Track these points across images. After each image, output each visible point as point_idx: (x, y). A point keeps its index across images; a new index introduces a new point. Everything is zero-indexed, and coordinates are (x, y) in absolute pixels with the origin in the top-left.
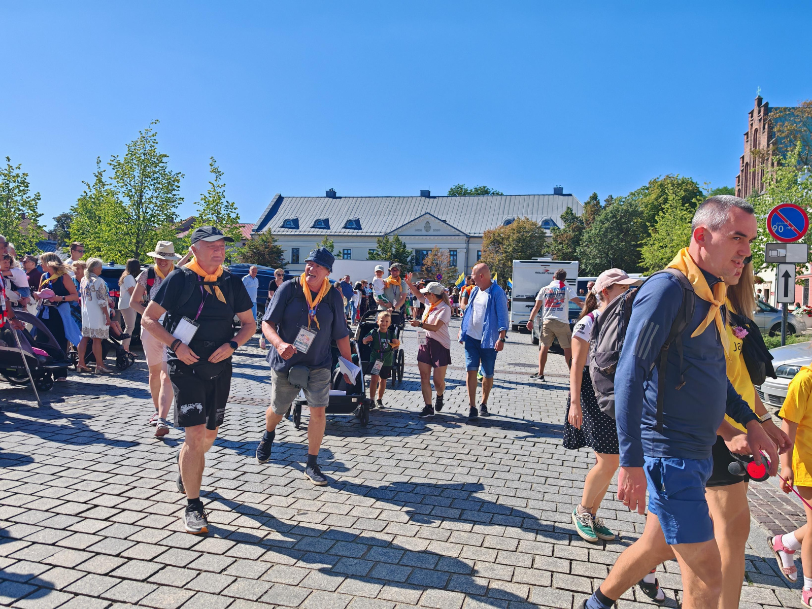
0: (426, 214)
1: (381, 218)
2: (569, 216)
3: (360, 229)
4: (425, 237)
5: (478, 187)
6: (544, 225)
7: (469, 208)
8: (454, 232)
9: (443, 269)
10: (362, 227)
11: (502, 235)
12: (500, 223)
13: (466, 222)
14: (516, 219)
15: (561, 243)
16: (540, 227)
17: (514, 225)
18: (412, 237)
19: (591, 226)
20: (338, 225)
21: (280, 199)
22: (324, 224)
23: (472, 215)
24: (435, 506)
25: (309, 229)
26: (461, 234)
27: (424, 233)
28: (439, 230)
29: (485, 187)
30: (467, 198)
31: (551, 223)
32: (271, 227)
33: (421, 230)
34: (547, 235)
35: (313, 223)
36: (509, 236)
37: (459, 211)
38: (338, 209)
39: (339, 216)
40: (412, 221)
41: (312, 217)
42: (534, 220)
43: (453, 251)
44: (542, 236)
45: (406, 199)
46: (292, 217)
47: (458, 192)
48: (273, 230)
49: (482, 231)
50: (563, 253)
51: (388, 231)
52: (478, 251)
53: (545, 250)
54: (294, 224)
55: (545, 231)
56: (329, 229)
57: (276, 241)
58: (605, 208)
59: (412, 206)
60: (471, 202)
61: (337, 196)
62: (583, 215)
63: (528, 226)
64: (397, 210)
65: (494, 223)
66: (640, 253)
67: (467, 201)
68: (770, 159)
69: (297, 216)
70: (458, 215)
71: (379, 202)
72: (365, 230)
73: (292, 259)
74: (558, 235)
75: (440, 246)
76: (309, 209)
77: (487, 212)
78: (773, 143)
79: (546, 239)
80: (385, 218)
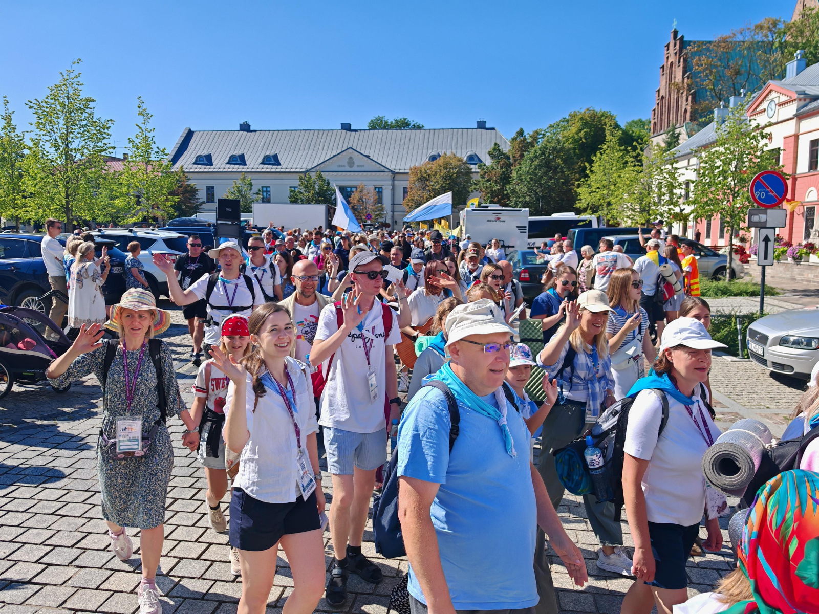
0: (347, 149)
1: (301, 153)
2: (496, 153)
3: (280, 164)
4: (348, 174)
5: (398, 119)
7: (393, 142)
8: (378, 167)
9: (370, 207)
10: (281, 162)
11: (428, 171)
12: (425, 159)
13: (390, 157)
14: (441, 154)
15: (488, 181)
16: (465, 163)
17: (440, 161)
18: (336, 174)
19: (520, 164)
20: (254, 161)
21: (190, 134)
22: (239, 160)
23: (396, 150)
25: (223, 166)
26: (386, 170)
27: (348, 169)
28: (363, 166)
29: (406, 119)
30: (389, 131)
31: (476, 159)
32: (182, 164)
33: (344, 166)
34: (473, 170)
35: (228, 159)
36: (436, 174)
37: (383, 145)
38: (254, 143)
39: (255, 151)
40: (334, 156)
41: (226, 153)
42: (458, 155)
43: (379, 188)
44: (469, 172)
45: (326, 132)
46: (205, 153)
47: (378, 125)
48: (185, 167)
49: (408, 167)
50: (492, 190)
51: (309, 167)
52: (404, 188)
53: (473, 187)
54: (207, 160)
55: (472, 166)
56: (245, 164)
57: (189, 179)
59: (333, 140)
60: (394, 137)
61: (252, 129)
62: (509, 151)
63: (454, 162)
64: (318, 144)
65: (419, 158)
66: (577, 194)
67: (389, 135)
68: (685, 93)
69: (210, 151)
70: (382, 150)
71: (297, 136)
72: (284, 166)
73: (207, 198)
74: (486, 172)
75: (365, 183)
76: (222, 144)
77: (411, 147)
78: (688, 77)
79: (473, 176)
80: (305, 152)
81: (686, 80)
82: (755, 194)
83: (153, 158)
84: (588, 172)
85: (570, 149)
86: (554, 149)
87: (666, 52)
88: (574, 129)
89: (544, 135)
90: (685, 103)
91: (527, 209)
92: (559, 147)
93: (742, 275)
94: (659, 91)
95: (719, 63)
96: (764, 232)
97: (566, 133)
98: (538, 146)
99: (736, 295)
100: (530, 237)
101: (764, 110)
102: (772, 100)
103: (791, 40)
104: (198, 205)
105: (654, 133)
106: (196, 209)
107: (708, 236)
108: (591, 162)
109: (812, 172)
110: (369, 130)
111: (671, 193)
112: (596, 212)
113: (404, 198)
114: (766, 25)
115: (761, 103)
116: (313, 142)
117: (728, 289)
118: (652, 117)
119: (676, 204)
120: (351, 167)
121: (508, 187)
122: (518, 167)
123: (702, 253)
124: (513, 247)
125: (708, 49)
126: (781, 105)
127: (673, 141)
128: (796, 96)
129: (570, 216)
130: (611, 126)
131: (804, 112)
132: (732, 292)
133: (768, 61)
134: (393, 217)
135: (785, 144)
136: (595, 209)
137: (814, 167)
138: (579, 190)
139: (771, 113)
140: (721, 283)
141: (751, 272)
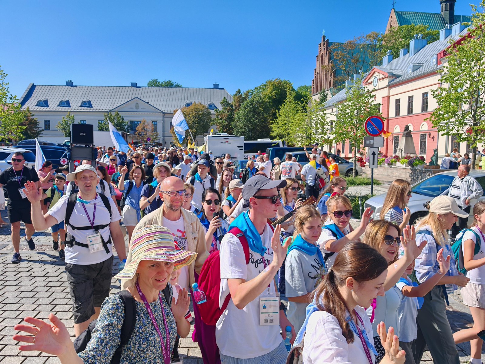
1: (105, 100)
2: (225, 103)
3: (92, 107)
4: (135, 113)
5: (166, 81)
6: (210, 107)
7: (163, 95)
9: (149, 133)
12: (183, 105)
13: (161, 103)
14: (192, 103)
15: (221, 119)
16: (207, 109)
17: (192, 107)
18: (127, 113)
19: (239, 110)
20: (76, 104)
21: (33, 87)
23: (165, 99)
25: (56, 107)
26: (159, 111)
27: (135, 110)
28: (145, 108)
29: (171, 81)
30: (161, 88)
31: (213, 106)
32: (28, 105)
33: (133, 108)
34: (212, 113)
35: (58, 103)
36: (190, 114)
37: (157, 96)
38: (75, 94)
39: (76, 98)
40: (126, 102)
41: (57, 99)
42: (203, 104)
43: (155, 122)
44: (209, 114)
45: (122, 88)
46: (43, 99)
47: (154, 84)
48: (30, 108)
49: (172, 110)
50: (223, 125)
51: (111, 109)
52: (170, 122)
53: (212, 123)
54: (45, 103)
55: (211, 110)
56: (70, 107)
57: (33, 115)
59: (125, 93)
60: (163, 91)
62: (233, 102)
63: (200, 108)
64: (116, 95)
65: (179, 104)
66: (271, 128)
67: (161, 90)
68: (330, 71)
69: (46, 98)
70: (156, 99)
71: (103, 90)
72: (95, 108)
73: (45, 127)
74: (219, 114)
75: (146, 118)
76: (55, 93)
77: (174, 97)
78: (331, 62)
79: (211, 116)
80: (108, 100)
81: (330, 64)
82: (367, 129)
83: (8, 101)
84: (277, 115)
85: (267, 102)
86: (258, 102)
87: (319, 48)
88: (269, 91)
89: (252, 93)
90: (330, 77)
91: (243, 136)
92: (261, 101)
93: (361, 173)
94: (316, 69)
95: (348, 55)
96: (373, 150)
97: (265, 93)
98: (249, 100)
99: (358, 185)
100: (245, 152)
101: (372, 82)
102: (376, 77)
103: (385, 44)
104: (39, 132)
105: (313, 93)
106: (37, 134)
107: (343, 152)
108: (279, 110)
109: (397, 117)
110: (148, 87)
111: (323, 127)
112: (282, 138)
113: (170, 128)
114: (372, 36)
115: (370, 78)
116: (113, 94)
117: (354, 182)
118: (312, 84)
119: (325, 134)
120: (137, 109)
121: (232, 123)
122: (238, 112)
123: (340, 162)
124: (236, 158)
125: (342, 47)
126: (380, 79)
127: (324, 98)
128: (388, 75)
129: (268, 140)
130: (289, 89)
131: (392, 84)
132: (356, 183)
133: (373, 55)
134: (164, 139)
135: (383, 101)
136: (281, 137)
137: (398, 114)
138: (272, 126)
139: (375, 84)
140: (350, 178)
141: (366, 172)
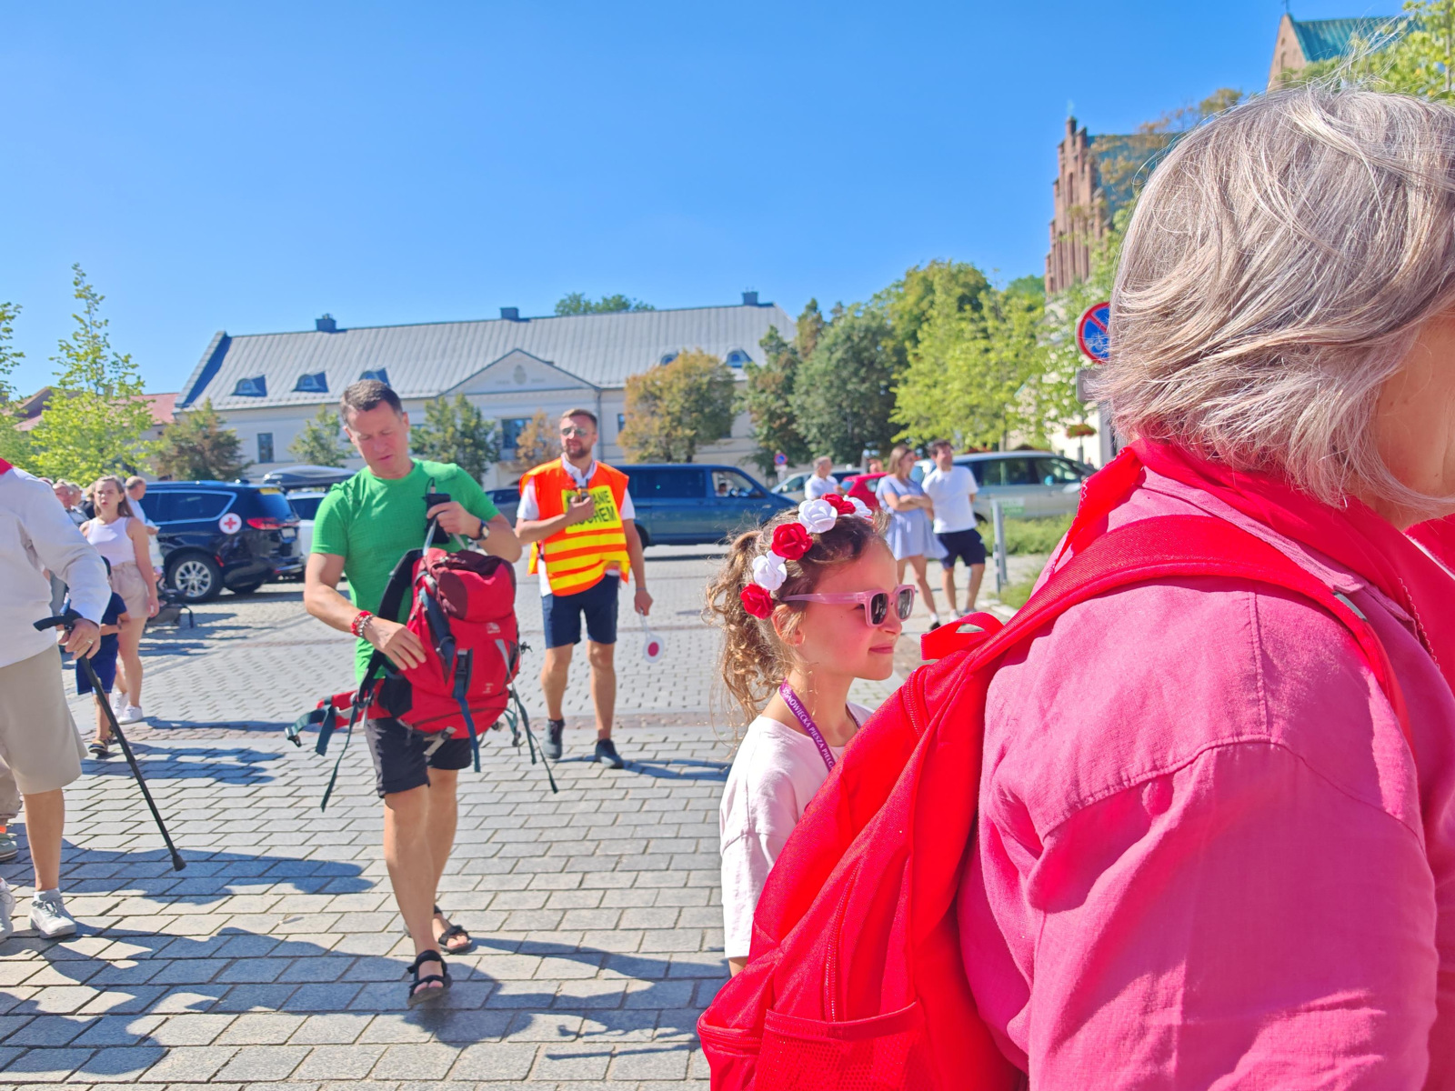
0: (513, 352)
2: (774, 344)
4: (517, 395)
6: (732, 361)
7: (595, 337)
8: (570, 382)
11: (659, 383)
12: (655, 362)
13: (591, 362)
14: (681, 352)
15: (763, 391)
16: (724, 366)
17: (678, 364)
18: (493, 396)
22: (316, 383)
23: (602, 349)
24: (535, 874)
26: (585, 385)
27: (515, 386)
28: (542, 381)
29: (621, 297)
30: (589, 318)
31: (742, 357)
32: (211, 396)
33: (508, 382)
34: (737, 378)
36: (671, 387)
37: (577, 342)
39: (345, 365)
40: (489, 366)
41: (293, 372)
42: (712, 354)
44: (729, 383)
45: (473, 325)
47: (574, 307)
48: (215, 402)
49: (622, 378)
52: (619, 415)
53: (738, 405)
54: (259, 386)
55: (734, 371)
56: (326, 391)
58: (831, 324)
59: (486, 338)
60: (596, 326)
61: (338, 327)
62: (795, 339)
63: (702, 365)
64: (459, 346)
65: (643, 362)
67: (589, 324)
69: (262, 371)
70: (575, 351)
73: (260, 455)
74: (758, 377)
75: (545, 409)
76: (284, 356)
77: (628, 342)
78: (1099, 195)
79: (736, 386)
81: (1096, 201)
82: (1086, 343)
87: (1060, 157)
88: (911, 299)
92: (875, 325)
94: (1054, 223)
97: (899, 306)
108: (915, 341)
113: (619, 432)
116: (451, 345)
120: (520, 382)
121: (791, 398)
138: (897, 391)
